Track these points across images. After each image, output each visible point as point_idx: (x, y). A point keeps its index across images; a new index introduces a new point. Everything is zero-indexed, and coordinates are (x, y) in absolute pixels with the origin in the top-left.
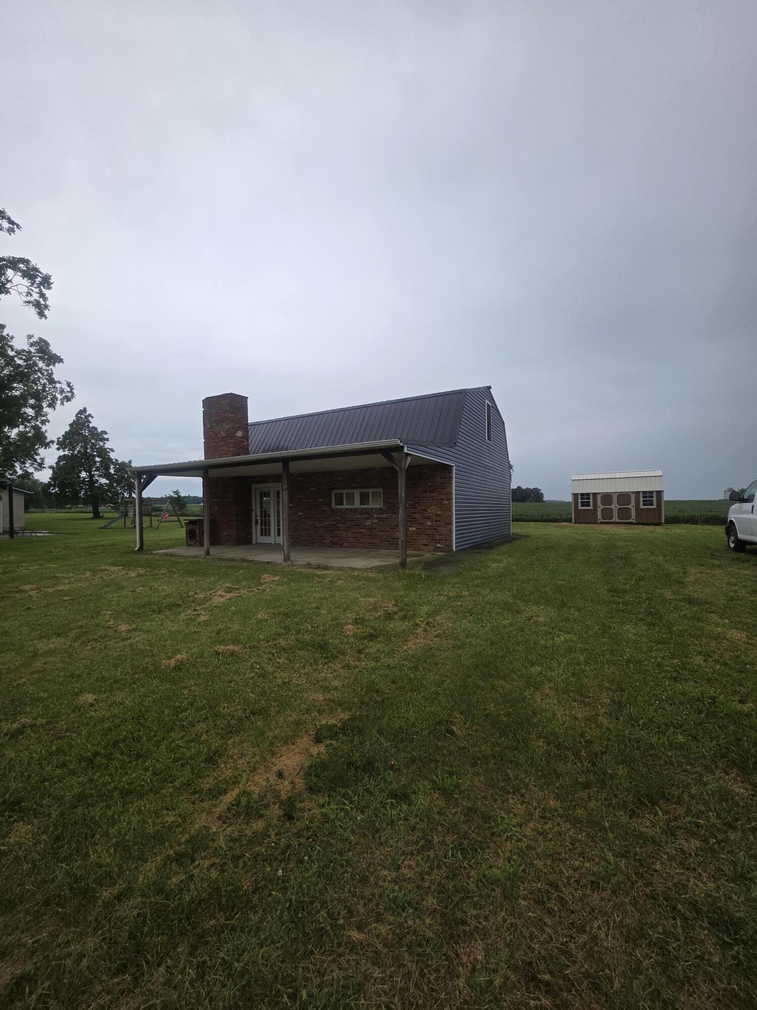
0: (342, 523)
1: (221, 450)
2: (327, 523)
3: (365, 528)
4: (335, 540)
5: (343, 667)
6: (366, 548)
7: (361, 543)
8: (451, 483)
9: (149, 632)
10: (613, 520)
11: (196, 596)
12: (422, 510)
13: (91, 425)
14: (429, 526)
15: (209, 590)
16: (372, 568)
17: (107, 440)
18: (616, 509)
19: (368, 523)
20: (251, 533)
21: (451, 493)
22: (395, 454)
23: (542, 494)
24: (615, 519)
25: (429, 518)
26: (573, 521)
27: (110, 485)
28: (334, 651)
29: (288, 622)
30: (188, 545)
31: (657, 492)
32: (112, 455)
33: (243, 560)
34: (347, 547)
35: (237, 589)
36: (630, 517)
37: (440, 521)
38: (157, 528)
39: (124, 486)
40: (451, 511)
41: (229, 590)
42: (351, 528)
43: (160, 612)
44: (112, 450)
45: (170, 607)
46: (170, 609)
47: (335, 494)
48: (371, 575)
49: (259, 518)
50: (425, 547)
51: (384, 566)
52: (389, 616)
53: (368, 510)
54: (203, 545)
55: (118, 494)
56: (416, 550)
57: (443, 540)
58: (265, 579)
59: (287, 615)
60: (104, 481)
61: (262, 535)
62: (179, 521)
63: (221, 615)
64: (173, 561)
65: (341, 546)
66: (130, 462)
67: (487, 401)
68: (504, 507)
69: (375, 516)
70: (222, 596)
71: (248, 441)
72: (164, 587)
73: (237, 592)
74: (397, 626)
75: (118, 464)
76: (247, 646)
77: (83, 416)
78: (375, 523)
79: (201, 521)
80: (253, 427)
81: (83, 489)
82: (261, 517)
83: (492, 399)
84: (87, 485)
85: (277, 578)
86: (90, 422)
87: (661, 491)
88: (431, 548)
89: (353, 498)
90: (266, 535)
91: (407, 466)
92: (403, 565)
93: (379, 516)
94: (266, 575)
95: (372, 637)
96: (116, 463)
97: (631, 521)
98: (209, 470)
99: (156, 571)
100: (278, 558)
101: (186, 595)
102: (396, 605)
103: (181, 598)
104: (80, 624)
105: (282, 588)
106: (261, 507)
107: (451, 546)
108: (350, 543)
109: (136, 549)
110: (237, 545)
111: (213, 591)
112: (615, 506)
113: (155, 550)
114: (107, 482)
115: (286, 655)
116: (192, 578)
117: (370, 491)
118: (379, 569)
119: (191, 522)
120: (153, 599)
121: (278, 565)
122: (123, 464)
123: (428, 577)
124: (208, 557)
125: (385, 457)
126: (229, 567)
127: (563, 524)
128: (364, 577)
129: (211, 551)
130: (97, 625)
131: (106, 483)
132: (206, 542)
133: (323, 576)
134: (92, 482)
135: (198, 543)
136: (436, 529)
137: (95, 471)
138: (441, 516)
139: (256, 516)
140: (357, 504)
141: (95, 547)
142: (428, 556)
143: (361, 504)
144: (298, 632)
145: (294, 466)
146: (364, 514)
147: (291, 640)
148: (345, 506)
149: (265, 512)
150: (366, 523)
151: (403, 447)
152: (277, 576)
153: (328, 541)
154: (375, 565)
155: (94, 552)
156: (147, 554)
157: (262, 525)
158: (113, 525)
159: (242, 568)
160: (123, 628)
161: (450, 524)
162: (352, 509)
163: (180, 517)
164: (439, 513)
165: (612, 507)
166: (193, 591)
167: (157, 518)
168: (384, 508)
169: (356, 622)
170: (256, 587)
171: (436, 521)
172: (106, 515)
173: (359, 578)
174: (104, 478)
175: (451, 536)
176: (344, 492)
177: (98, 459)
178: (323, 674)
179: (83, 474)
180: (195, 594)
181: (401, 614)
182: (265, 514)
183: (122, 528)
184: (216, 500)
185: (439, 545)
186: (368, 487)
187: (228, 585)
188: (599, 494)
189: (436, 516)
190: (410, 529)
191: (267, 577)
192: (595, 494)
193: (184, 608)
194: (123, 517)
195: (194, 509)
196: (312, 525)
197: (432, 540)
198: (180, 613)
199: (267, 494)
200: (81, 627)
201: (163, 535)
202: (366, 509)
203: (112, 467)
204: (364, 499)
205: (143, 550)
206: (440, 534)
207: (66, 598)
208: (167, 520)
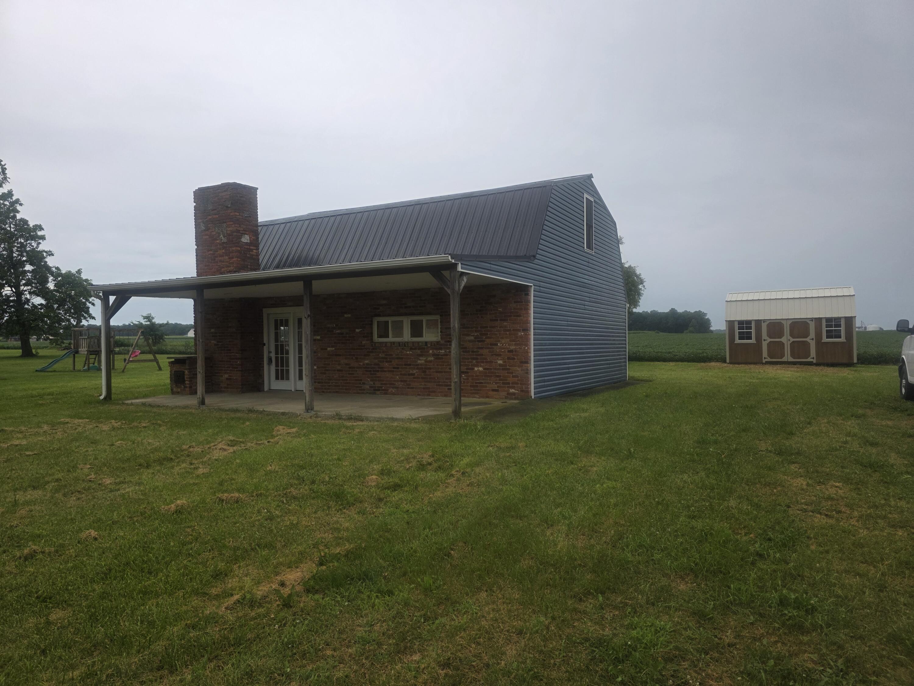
0: (387, 362)
1: (221, 261)
2: (366, 362)
3: (417, 369)
4: (378, 384)
5: (359, 513)
6: (419, 395)
7: (412, 388)
8: (527, 309)
9: (139, 484)
10: (784, 359)
11: (191, 449)
12: (491, 345)
13: (19, 216)
14: (500, 365)
15: (207, 443)
16: (418, 418)
17: (43, 238)
18: (789, 343)
19: (422, 361)
20: (261, 376)
21: (528, 322)
22: (446, 273)
23: (708, 320)
24: (788, 357)
25: (500, 355)
26: (728, 361)
27: (48, 307)
28: (351, 500)
29: (302, 473)
30: (173, 393)
31: (846, 318)
32: (51, 262)
33: (250, 411)
34: (393, 394)
35: (243, 442)
36: (808, 355)
37: (514, 359)
38: (123, 371)
39: (70, 309)
40: (527, 344)
41: (232, 444)
42: (398, 368)
43: (148, 466)
44: (50, 254)
45: (160, 462)
46: (161, 464)
47: (378, 322)
48: (413, 425)
49: (273, 355)
50: (495, 393)
51: (435, 416)
52: (422, 467)
53: (420, 344)
54: (196, 393)
55: (60, 320)
56: (483, 397)
57: (518, 384)
58: (278, 430)
59: (302, 467)
60: (38, 301)
61: (277, 378)
62: (156, 360)
63: (223, 468)
64: (155, 413)
65: (386, 392)
66: (79, 272)
67: (586, 196)
68: (614, 340)
69: (431, 352)
70: (225, 450)
71: (258, 249)
72: (150, 441)
73: (243, 445)
74: (430, 476)
75: (60, 275)
76: (254, 494)
77: (7, 203)
78: (431, 361)
79: (192, 361)
80: (265, 228)
81: (6, 312)
82: (277, 353)
83: (595, 192)
84: (12, 306)
85: (294, 430)
86: (18, 212)
87: (852, 317)
88: (504, 394)
89: (402, 328)
90: (282, 379)
91: (462, 287)
92: (457, 413)
93: (435, 351)
94: (281, 427)
95: (396, 487)
96: (57, 274)
97: (809, 360)
98: (205, 290)
99: (135, 424)
100: (298, 408)
101: (178, 449)
102: (433, 456)
103: (173, 451)
104: (56, 477)
105: (299, 440)
106: (277, 340)
107: (528, 392)
108: (397, 388)
109: (102, 397)
110: (243, 392)
111: (212, 444)
112: (786, 340)
113: (127, 399)
114: (43, 302)
115: (297, 503)
116: (184, 430)
117: (424, 319)
118: (426, 420)
119: (178, 361)
120: (138, 453)
121: (297, 416)
122: (69, 275)
123: (484, 428)
124: (204, 407)
125: (434, 276)
126: (232, 419)
127: (713, 364)
128: (403, 428)
129: (207, 401)
130: (77, 479)
131: (41, 305)
132: (200, 388)
133: (353, 428)
134: (20, 302)
135: (187, 389)
136: (509, 369)
137: (25, 285)
138: (516, 351)
139: (270, 352)
140: (407, 336)
141: (41, 396)
142: (496, 404)
143: (413, 335)
144: (313, 482)
145: (318, 286)
146: (415, 349)
147: (305, 490)
148: (391, 339)
149: (282, 346)
150: (419, 362)
151: (455, 265)
152: (294, 427)
153: (368, 387)
154: (423, 415)
155: (40, 402)
156: (118, 404)
157: (277, 365)
158: (56, 366)
159: (248, 420)
160: (108, 481)
161: (527, 362)
162: (399, 343)
163: (157, 356)
164: (512, 347)
165: (783, 340)
166: (187, 444)
167: (122, 357)
168: (442, 342)
169: (382, 473)
170: (266, 440)
171: (508, 358)
172: (41, 352)
173: (398, 428)
174: (38, 295)
175: (528, 379)
176: (390, 319)
177: (28, 267)
178: (335, 519)
179: (7, 291)
180: (190, 447)
181: (435, 465)
182: (281, 349)
183: (72, 371)
184: (213, 330)
185: (512, 391)
186: (421, 314)
187: (231, 438)
188: (764, 321)
189: (509, 351)
190: (476, 369)
191: (281, 429)
192: (758, 322)
193: (178, 462)
194: (72, 355)
195: (175, 343)
196: (346, 364)
197: (503, 383)
198: (173, 467)
199: (285, 323)
200: (57, 480)
201: (135, 380)
202: (418, 342)
203: (51, 278)
204: (417, 330)
205: (111, 399)
206: (513, 377)
207: (28, 453)
208: (139, 358)
